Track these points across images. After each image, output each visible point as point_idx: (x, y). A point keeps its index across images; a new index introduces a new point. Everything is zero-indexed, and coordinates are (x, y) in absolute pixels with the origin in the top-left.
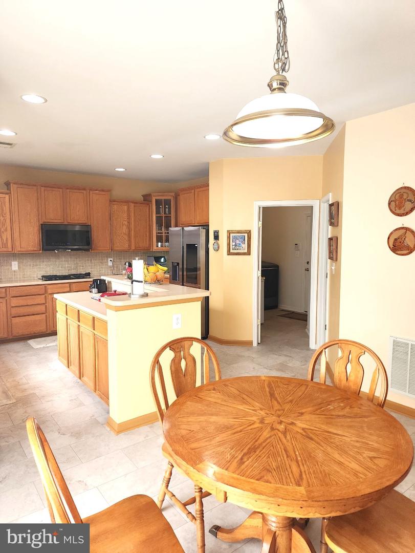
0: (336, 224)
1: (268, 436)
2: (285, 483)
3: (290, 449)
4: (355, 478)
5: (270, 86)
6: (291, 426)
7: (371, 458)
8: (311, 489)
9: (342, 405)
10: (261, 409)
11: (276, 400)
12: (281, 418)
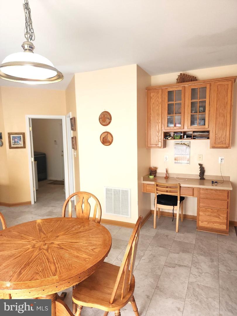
0: (74, 129)
1: (37, 254)
2: (47, 277)
3: (50, 258)
4: (84, 262)
5: (23, 47)
6: (51, 245)
7: (92, 250)
8: (61, 275)
9: (79, 226)
10: (33, 240)
11: (43, 232)
12: (46, 242)
